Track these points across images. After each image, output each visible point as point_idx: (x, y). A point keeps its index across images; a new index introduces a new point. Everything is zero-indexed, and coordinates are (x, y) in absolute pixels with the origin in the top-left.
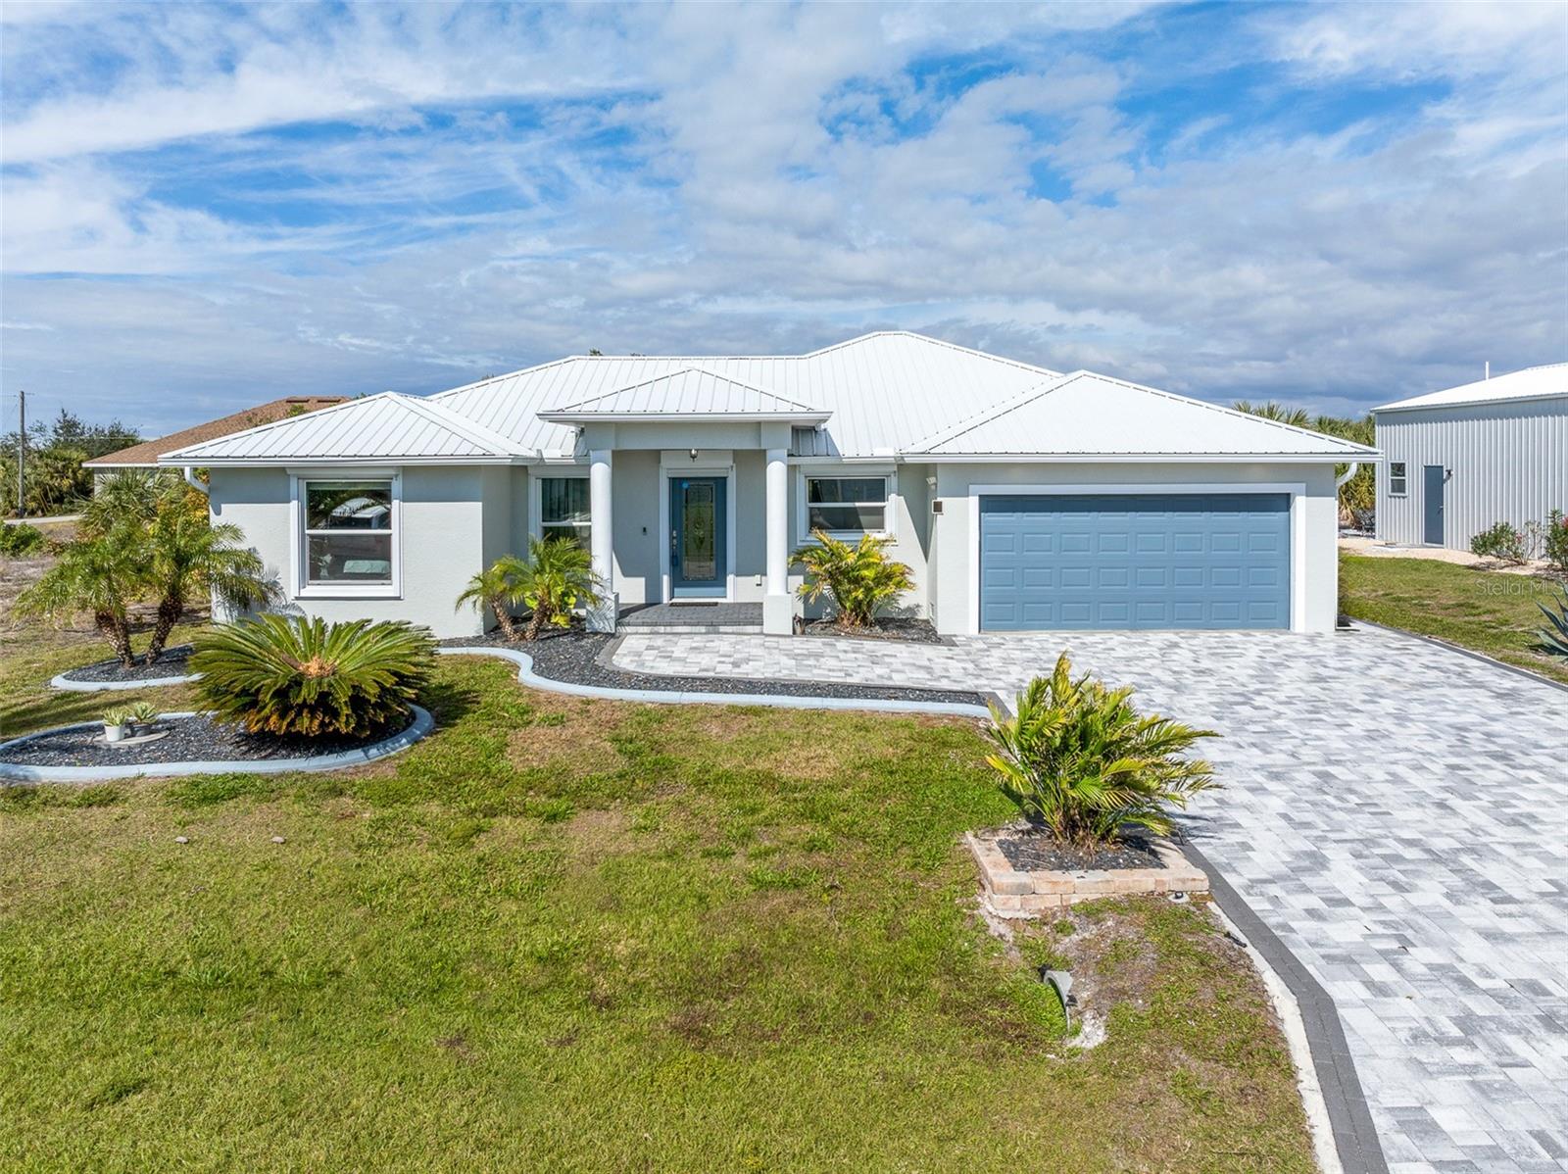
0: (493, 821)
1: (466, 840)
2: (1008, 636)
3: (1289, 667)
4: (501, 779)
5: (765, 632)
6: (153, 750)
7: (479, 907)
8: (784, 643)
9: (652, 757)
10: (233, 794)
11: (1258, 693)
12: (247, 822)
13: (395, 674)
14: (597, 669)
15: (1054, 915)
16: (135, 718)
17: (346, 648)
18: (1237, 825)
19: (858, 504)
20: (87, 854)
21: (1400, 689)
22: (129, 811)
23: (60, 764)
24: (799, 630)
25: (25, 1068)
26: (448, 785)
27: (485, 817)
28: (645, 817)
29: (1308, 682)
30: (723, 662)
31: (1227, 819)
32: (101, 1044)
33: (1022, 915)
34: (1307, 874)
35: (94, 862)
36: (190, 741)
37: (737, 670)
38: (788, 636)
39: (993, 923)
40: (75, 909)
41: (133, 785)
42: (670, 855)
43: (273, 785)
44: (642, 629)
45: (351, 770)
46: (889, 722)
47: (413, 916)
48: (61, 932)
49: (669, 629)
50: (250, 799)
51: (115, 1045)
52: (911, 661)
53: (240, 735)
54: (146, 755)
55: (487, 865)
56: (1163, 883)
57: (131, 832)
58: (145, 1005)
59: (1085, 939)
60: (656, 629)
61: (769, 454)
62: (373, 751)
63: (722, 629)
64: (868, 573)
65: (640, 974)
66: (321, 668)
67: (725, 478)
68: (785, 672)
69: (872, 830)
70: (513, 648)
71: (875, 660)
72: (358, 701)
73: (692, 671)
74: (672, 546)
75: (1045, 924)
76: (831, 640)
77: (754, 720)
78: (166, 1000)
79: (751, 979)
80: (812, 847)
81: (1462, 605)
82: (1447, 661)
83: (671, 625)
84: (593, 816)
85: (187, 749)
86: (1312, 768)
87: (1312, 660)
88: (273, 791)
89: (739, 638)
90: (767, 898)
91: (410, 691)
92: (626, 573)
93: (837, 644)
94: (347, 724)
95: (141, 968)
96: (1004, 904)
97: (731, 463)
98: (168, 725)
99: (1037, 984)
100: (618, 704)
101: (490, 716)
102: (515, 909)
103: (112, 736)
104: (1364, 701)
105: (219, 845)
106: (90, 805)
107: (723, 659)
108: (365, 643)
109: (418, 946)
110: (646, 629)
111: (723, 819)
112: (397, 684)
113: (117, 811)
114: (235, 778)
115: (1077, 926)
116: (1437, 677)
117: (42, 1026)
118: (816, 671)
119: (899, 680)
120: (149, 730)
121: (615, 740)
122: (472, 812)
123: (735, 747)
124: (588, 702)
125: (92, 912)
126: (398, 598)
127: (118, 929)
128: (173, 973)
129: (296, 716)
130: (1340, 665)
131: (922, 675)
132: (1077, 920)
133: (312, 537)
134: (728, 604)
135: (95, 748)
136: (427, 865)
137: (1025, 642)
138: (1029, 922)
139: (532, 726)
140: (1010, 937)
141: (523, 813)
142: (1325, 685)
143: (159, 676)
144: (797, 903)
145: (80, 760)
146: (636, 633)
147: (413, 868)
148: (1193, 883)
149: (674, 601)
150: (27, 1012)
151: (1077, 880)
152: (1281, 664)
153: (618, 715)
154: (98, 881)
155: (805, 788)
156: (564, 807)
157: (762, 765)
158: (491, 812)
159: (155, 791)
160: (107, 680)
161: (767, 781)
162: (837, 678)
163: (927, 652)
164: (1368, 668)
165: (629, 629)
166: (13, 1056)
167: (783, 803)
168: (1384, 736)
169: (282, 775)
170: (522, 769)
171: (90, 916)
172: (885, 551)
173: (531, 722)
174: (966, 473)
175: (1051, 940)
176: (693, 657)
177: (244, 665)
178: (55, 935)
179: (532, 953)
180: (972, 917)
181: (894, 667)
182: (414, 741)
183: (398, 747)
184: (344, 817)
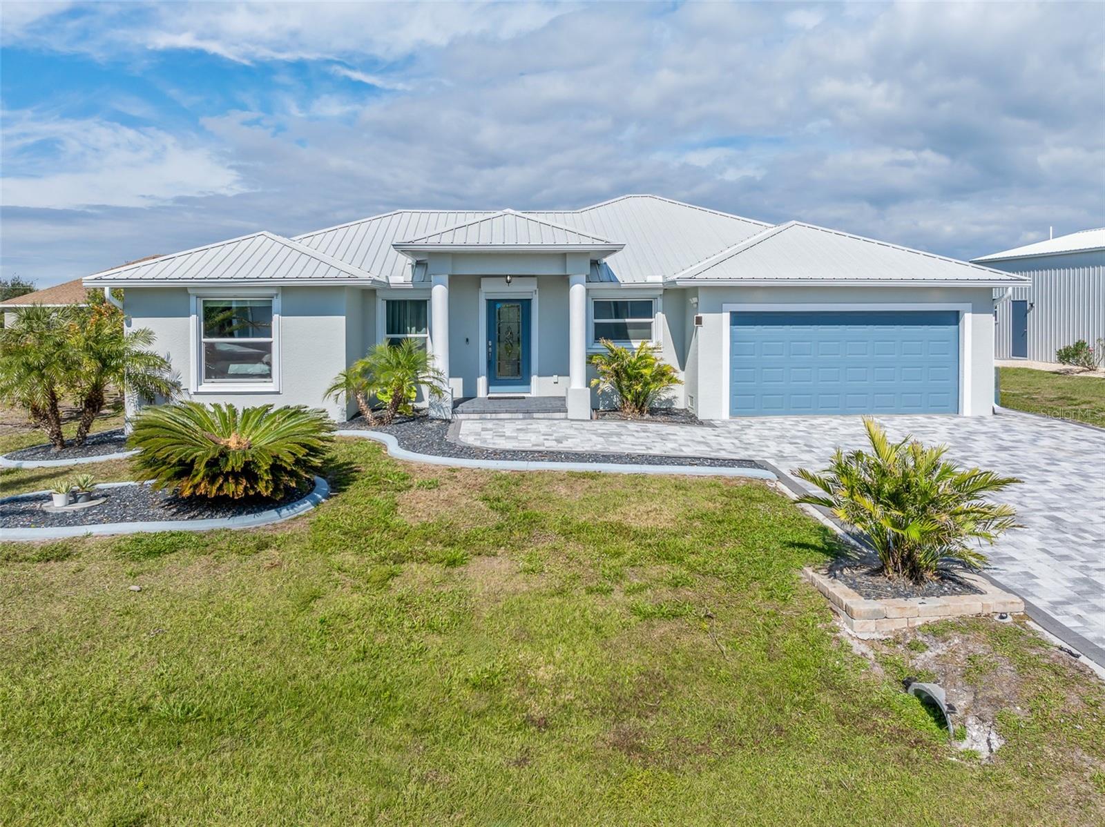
0: (402, 566)
1: (383, 583)
2: (753, 420)
3: (976, 440)
4: (401, 532)
5: (569, 417)
6: (96, 514)
7: (409, 641)
8: (588, 425)
9: (520, 513)
10: (173, 548)
11: (966, 458)
12: (190, 571)
13: (304, 446)
14: (450, 445)
15: (905, 635)
16: (78, 488)
17: (256, 427)
18: (1012, 559)
19: (627, 320)
20: (52, 602)
21: (1069, 455)
22: (83, 564)
23: (16, 526)
24: (595, 416)
25: (24, 807)
26: (356, 537)
27: (395, 563)
28: (529, 561)
29: (997, 450)
30: (547, 440)
31: (1001, 554)
32: (92, 779)
33: (877, 636)
34: (1091, 596)
35: (59, 609)
36: (125, 506)
37: (560, 445)
38: (587, 421)
39: (854, 643)
40: (47, 652)
41: (84, 543)
42: (561, 592)
43: (206, 540)
44: (472, 416)
45: (270, 527)
46: (700, 483)
47: (352, 650)
48: (37, 673)
49: (494, 416)
50: (189, 553)
51: (106, 780)
52: (690, 438)
53: (168, 500)
54: (90, 518)
55: (407, 604)
56: (989, 606)
57: (88, 582)
58: (125, 739)
59: (938, 656)
60: (484, 415)
61: (572, 279)
62: (284, 511)
63: (536, 415)
64: (647, 372)
65: (564, 697)
66: (239, 443)
67: (530, 300)
68: (599, 446)
69: (721, 569)
70: (376, 431)
71: (664, 438)
72: (276, 469)
73: (528, 446)
74: (488, 353)
75: (898, 643)
76: (623, 423)
77: (592, 483)
78: (144, 733)
79: (662, 698)
80: (676, 584)
81: (1063, 398)
82: (1088, 435)
83: (495, 412)
84: (485, 562)
85: (125, 512)
86: (1041, 513)
87: (989, 435)
88: (207, 545)
89: (551, 422)
90: (654, 627)
91: (317, 461)
92: (453, 375)
93: (628, 426)
94: (267, 488)
95: (116, 704)
96: (862, 627)
97: (535, 288)
98: (103, 493)
99: (903, 695)
100: (478, 471)
101: (377, 482)
102: (440, 641)
103: (59, 503)
104: (1048, 464)
105: (168, 592)
106: (48, 560)
107: (546, 437)
108: (273, 423)
109: (364, 677)
110: (476, 416)
111: (596, 562)
112: (308, 455)
113: (73, 565)
114: (173, 535)
115: (928, 644)
116: (1090, 446)
117: (32, 763)
118: (622, 446)
119: (688, 451)
120: (90, 497)
121: (485, 499)
122: (383, 560)
123: (584, 504)
124: (453, 470)
125: (63, 654)
126: (278, 393)
127: (90, 669)
128: (145, 708)
129: (224, 481)
130: (1012, 439)
131: (703, 448)
132: (925, 639)
133: (207, 344)
134: (534, 398)
135: (45, 513)
136: (355, 605)
137: (768, 424)
138: (884, 642)
139: (412, 490)
140: (871, 654)
141: (427, 560)
142: (1011, 453)
143: (86, 455)
144: (680, 630)
145: (33, 523)
146: (469, 419)
147: (344, 608)
148: (1012, 606)
149: (490, 395)
150: (15, 749)
151: (920, 606)
152: (969, 438)
153: (481, 480)
154: (65, 626)
155: (654, 535)
156: (460, 554)
157: (613, 518)
158: (399, 560)
159: (104, 547)
160: (43, 459)
161: (620, 530)
162: (641, 450)
163: (698, 432)
164: (1035, 440)
165: (461, 416)
166: (9, 794)
167: (640, 548)
168: (1081, 489)
169: (211, 532)
170: (416, 524)
171: (61, 657)
172: (656, 355)
173: (411, 486)
174: (721, 293)
175: (907, 657)
176: (521, 436)
177: (175, 441)
178: (32, 675)
179: (467, 680)
180: (838, 639)
181: (680, 442)
182: (317, 503)
183: (305, 507)
184: (273, 566)
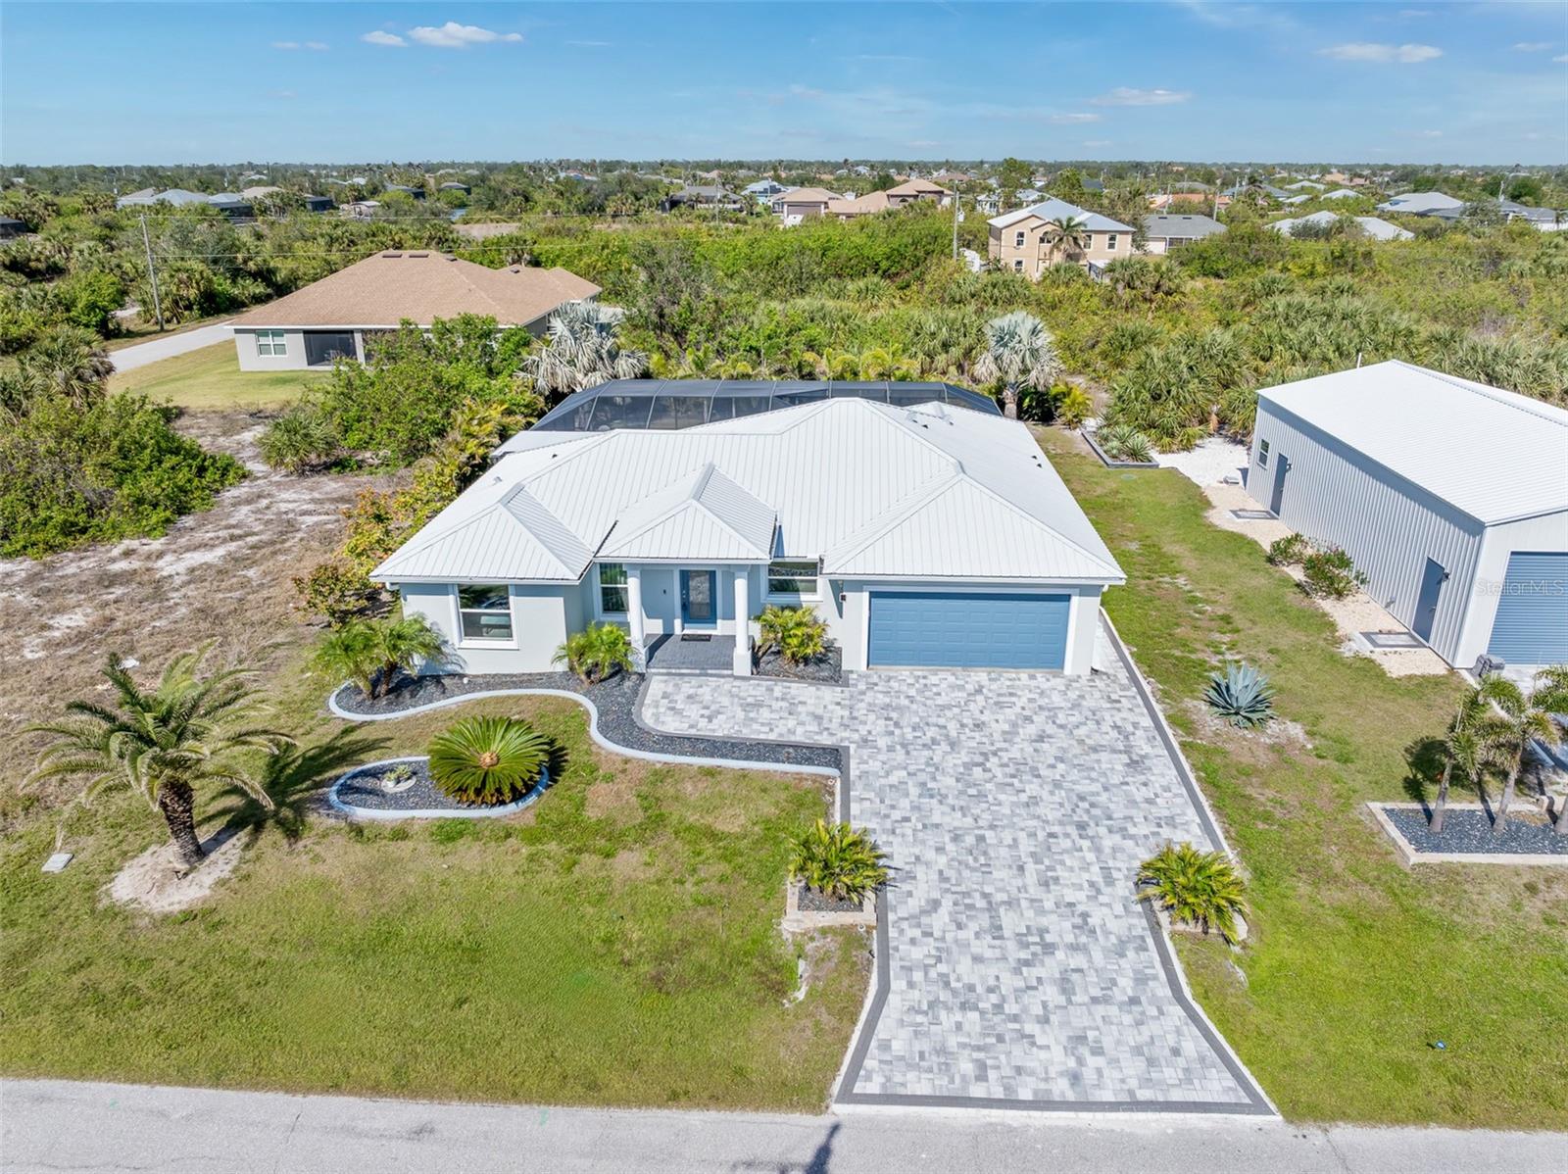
0: (581, 857)
1: (569, 869)
2: (884, 673)
4: (583, 827)
5: (732, 674)
6: (413, 796)
7: (577, 910)
8: (744, 686)
9: (656, 811)
10: (461, 835)
14: (633, 728)
18: (915, 878)
19: (796, 578)
22: (416, 844)
24: (753, 674)
27: (577, 854)
28: (649, 856)
30: (703, 716)
31: (913, 872)
33: (797, 930)
34: (925, 915)
36: (429, 788)
37: (709, 726)
38: (749, 678)
39: (785, 933)
43: (478, 828)
44: (662, 670)
45: (512, 817)
46: (779, 784)
49: (677, 671)
50: (469, 838)
54: (410, 800)
55: (580, 885)
56: (856, 923)
57: (421, 859)
59: (817, 946)
60: (671, 669)
61: (737, 574)
62: (521, 804)
63: (709, 672)
67: (715, 571)
68: (736, 728)
70: (586, 696)
73: (684, 728)
74: (682, 599)
75: (805, 935)
76: (773, 683)
77: (710, 782)
79: (685, 954)
83: (679, 668)
84: (625, 855)
85: (430, 796)
88: (479, 833)
89: (718, 682)
90: (697, 910)
92: (648, 617)
93: (775, 688)
100: (642, 763)
101: (576, 775)
105: (462, 869)
106: (397, 840)
107: (704, 712)
110: (664, 670)
111: (685, 860)
113: (410, 844)
114: (458, 822)
121: (639, 796)
124: (626, 762)
133: (464, 613)
134: (717, 637)
137: (891, 682)
138: (799, 934)
139: (597, 783)
140: (790, 940)
141: (595, 852)
144: (709, 914)
146: (658, 675)
148: (869, 922)
149: (683, 633)
151: (821, 918)
153: (641, 775)
155: (726, 838)
156: (614, 847)
157: (709, 820)
158: (580, 851)
161: (709, 832)
165: (653, 670)
167: (714, 849)
170: (593, 819)
173: (597, 779)
175: (806, 943)
176: (687, 710)
180: (777, 929)
182: (540, 795)
183: (532, 799)
184: (514, 852)
